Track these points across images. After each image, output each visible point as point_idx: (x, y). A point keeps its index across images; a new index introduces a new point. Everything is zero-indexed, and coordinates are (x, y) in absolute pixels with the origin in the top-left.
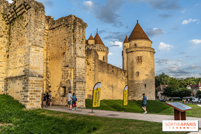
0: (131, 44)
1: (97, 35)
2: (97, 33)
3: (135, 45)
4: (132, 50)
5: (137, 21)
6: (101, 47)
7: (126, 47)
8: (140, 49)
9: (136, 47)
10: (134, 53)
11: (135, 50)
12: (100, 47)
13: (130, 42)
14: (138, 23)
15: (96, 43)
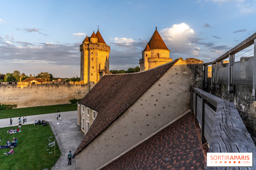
0: (154, 53)
1: (98, 32)
2: (98, 31)
3: (158, 54)
4: (155, 60)
5: (156, 28)
6: (105, 47)
7: (148, 55)
8: (164, 60)
9: (159, 57)
10: (157, 63)
11: (159, 61)
12: (103, 47)
13: (152, 51)
14: (156, 30)
15: (99, 41)
